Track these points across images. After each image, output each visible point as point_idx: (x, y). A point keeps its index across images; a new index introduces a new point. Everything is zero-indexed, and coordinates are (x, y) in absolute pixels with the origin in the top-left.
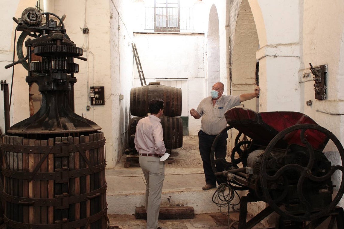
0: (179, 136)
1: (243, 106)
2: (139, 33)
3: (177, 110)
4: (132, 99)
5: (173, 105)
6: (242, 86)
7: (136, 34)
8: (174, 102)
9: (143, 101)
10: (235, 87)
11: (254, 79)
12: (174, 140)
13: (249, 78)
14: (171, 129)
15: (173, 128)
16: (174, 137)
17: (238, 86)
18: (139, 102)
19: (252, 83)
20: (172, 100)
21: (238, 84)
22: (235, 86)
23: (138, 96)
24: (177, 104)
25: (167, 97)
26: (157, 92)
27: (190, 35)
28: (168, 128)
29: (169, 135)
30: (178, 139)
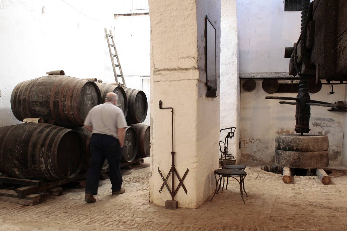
1: (171, 110)
4: (13, 93)
5: (64, 106)
6: (171, 72)
7: (117, 17)
8: (65, 101)
9: (24, 99)
10: (158, 74)
11: (194, 58)
12: (44, 166)
13: (184, 58)
14: (39, 146)
16: (42, 160)
17: (163, 72)
18: (19, 101)
19: (189, 66)
20: (63, 99)
21: (164, 70)
22: (158, 73)
23: (20, 91)
24: (71, 106)
25: (56, 94)
26: (44, 85)
28: (35, 144)
29: (33, 156)
30: (50, 163)
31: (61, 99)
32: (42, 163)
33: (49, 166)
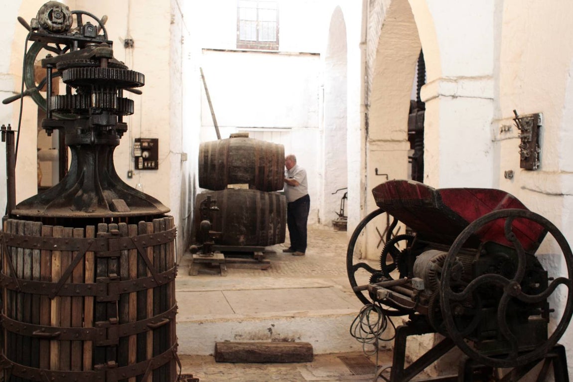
0: (280, 225)
1: (386, 176)
2: (211, 49)
3: (277, 180)
4: (201, 157)
5: (270, 171)
6: (386, 143)
7: (206, 52)
8: (271, 166)
9: (220, 164)
10: (373, 145)
11: (405, 132)
12: (272, 231)
13: (396, 131)
14: (267, 212)
15: (271, 211)
16: (272, 225)
17: (379, 143)
18: (213, 166)
19: (401, 139)
20: (268, 165)
21: (379, 141)
22: (374, 143)
23: (212, 155)
24: (277, 171)
25: (260, 159)
26: (245, 150)
27: (296, 55)
28: (263, 211)
29: (263, 222)
30: (278, 228)
31: (266, 164)
32: (271, 229)
33: (277, 230)
